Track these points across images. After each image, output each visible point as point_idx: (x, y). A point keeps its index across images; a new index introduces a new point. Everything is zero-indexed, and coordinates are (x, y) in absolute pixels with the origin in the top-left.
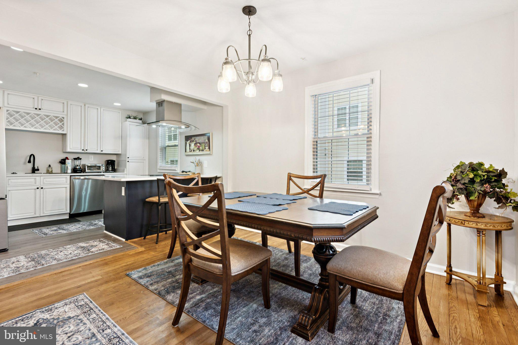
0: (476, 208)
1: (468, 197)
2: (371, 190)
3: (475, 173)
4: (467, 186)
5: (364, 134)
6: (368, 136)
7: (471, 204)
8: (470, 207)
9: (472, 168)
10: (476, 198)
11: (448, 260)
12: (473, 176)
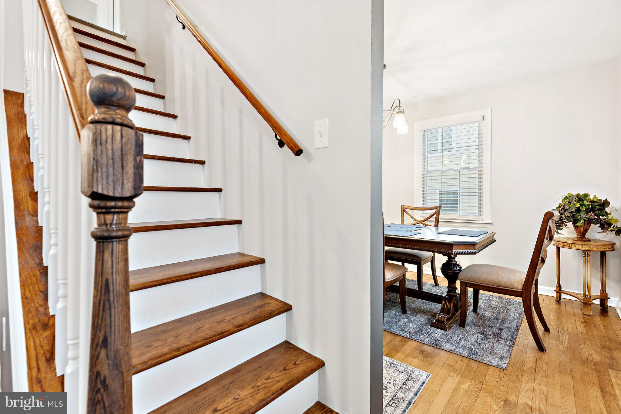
0: (583, 233)
1: (574, 223)
2: (483, 220)
3: (581, 203)
4: (574, 215)
5: (475, 168)
6: (479, 169)
7: (578, 230)
8: (577, 233)
9: (579, 199)
10: (582, 224)
11: (558, 281)
12: (579, 205)
